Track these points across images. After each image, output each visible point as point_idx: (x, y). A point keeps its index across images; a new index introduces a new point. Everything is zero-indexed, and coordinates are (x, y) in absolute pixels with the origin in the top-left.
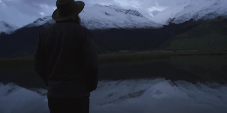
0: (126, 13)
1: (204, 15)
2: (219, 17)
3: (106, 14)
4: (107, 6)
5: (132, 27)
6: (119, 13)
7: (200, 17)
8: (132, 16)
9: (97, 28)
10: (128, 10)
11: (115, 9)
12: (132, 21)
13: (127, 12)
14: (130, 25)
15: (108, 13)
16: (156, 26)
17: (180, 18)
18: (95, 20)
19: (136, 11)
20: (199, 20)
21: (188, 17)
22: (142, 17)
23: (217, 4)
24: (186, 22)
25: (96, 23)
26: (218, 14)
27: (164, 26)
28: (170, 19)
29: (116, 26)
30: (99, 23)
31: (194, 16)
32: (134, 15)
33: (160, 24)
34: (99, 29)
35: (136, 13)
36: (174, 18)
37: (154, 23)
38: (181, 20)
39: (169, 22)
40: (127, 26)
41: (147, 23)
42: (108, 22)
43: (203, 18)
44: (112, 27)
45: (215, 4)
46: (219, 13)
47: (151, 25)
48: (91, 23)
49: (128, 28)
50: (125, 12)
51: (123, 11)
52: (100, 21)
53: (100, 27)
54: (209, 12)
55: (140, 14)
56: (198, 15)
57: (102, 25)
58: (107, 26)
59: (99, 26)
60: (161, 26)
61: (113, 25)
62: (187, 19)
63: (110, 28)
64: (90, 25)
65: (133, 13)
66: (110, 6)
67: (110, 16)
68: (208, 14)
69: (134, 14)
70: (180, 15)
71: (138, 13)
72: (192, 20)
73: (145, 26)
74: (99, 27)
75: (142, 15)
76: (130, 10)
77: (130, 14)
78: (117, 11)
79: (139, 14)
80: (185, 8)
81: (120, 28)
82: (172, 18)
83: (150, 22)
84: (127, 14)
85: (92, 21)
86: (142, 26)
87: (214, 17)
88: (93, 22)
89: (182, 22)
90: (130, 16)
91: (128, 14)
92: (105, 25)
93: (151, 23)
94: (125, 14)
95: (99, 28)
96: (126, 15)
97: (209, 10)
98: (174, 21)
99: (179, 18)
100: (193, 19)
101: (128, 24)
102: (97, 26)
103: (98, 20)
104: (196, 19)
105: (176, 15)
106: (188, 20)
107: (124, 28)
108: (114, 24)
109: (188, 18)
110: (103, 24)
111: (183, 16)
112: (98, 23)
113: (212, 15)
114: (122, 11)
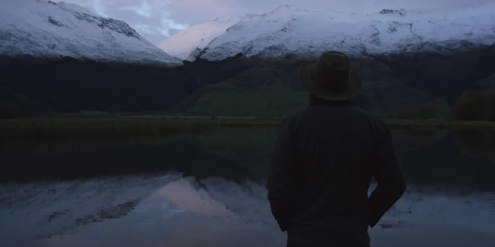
0: (101, 26)
1: (262, 49)
2: (289, 56)
3: (52, 21)
4: (54, 4)
5: (114, 59)
6: (84, 24)
7: (255, 51)
8: (114, 33)
9: (26, 53)
10: (106, 20)
11: (75, 14)
12: (115, 45)
13: (103, 23)
14: (109, 53)
15: (55, 19)
16: (167, 62)
17: (219, 50)
18: (18, 33)
19: (125, 23)
20: (253, 57)
21: (233, 50)
22: (138, 38)
23: (285, 31)
24: (230, 59)
25: (22, 39)
26: (286, 50)
27: (185, 62)
28: (198, 49)
29: (76, 53)
30: (32, 43)
31: (244, 48)
32: (119, 32)
33: (176, 58)
34: (28, 56)
35: (124, 28)
36: (205, 49)
37: (165, 55)
38: (220, 54)
39: (196, 55)
40: (102, 56)
41: (150, 52)
42: (56, 43)
43: (260, 54)
44: (65, 53)
45: (282, 30)
46: (289, 48)
47: (157, 59)
48: (10, 40)
49: (105, 59)
50: (100, 23)
51: (96, 20)
52: (33, 37)
53: (33, 51)
54: (271, 43)
55: (134, 30)
56: (252, 47)
57: (39, 46)
58: (51, 51)
59: (32, 49)
60: (177, 62)
61: (69, 50)
62: (232, 53)
63: (61, 56)
64: (7, 43)
65: (118, 27)
66: (62, 3)
67: (61, 27)
68: (270, 48)
69: (119, 30)
70: (218, 43)
71: (130, 28)
72: (240, 55)
73: (144, 60)
74: (31, 51)
75: (137, 34)
76: (111, 20)
77: (111, 28)
78: (79, 18)
79: (132, 31)
80: (227, 30)
81: (84, 57)
82: (202, 47)
83: (155, 50)
84: (103, 28)
85: (11, 35)
86: (136, 59)
87: (280, 54)
88: (15, 39)
89: (222, 59)
90: (110, 33)
91: (106, 29)
92: (46, 47)
93: (158, 53)
94: (98, 27)
95: (31, 54)
96: (100, 28)
97: (273, 39)
98: (205, 54)
99: (216, 48)
100: (243, 54)
101: (106, 52)
102: (25, 48)
103: (29, 35)
104: (248, 56)
105: (210, 43)
106: (233, 55)
107: (95, 58)
108: (70, 48)
109: (234, 52)
110: (41, 44)
111: (224, 46)
112: (28, 40)
113: (277, 51)
114: (91, 19)
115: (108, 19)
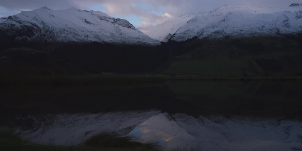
0: (113, 23)
1: (209, 33)
2: (227, 37)
3: (87, 22)
4: (88, 12)
5: (121, 42)
6: (104, 23)
7: (205, 35)
8: (120, 27)
9: (73, 40)
10: (116, 20)
11: (99, 17)
12: (121, 34)
13: (115, 21)
14: (118, 39)
15: (88, 20)
16: (151, 43)
17: (183, 35)
18: (69, 29)
19: (126, 21)
20: (204, 38)
21: (191, 34)
22: (134, 29)
23: (224, 21)
24: (189, 40)
25: (71, 33)
26: (225, 33)
27: (162, 42)
28: (169, 34)
29: (99, 39)
30: (76, 34)
31: (198, 33)
32: (123, 26)
33: (157, 41)
34: (74, 42)
35: (126, 24)
36: (174, 34)
37: (150, 39)
38: (184, 37)
39: (169, 38)
40: (114, 41)
41: (141, 37)
42: (89, 34)
43: (208, 36)
44: (94, 40)
45: (223, 21)
46: (227, 32)
47: (145, 41)
48: (65, 33)
49: (115, 42)
50: (113, 21)
51: (110, 20)
52: (77, 31)
53: (77, 39)
54: (215, 29)
55: (132, 25)
56: (203, 32)
57: (80, 36)
58: (86, 39)
59: (76, 38)
60: (157, 42)
61: (95, 38)
62: (190, 36)
63: (91, 41)
64: (63, 35)
65: (123, 23)
66: (92, 11)
67: (92, 25)
68: (215, 32)
69: (123, 25)
70: (182, 31)
71: (129, 23)
72: (196, 37)
73: (138, 42)
74: (75, 39)
75: (134, 27)
76: (119, 20)
77: (119, 24)
78: (101, 19)
79: (131, 25)
80: (188, 22)
81: (104, 41)
82: (172, 33)
83: (144, 36)
84: (114, 24)
85: (65, 30)
86: (133, 42)
87: (221, 36)
88: (67, 32)
89: (184, 40)
90: (118, 27)
91: (116, 25)
92: (83, 36)
93: (146, 37)
94: (111, 24)
95: (76, 40)
96: (113, 24)
97: (216, 27)
98: (174, 38)
99: (180, 34)
100: (198, 37)
101: (116, 38)
102: (72, 37)
103: (75, 30)
104: (201, 38)
105: (177, 31)
106: (191, 38)
107: (109, 42)
108: (96, 36)
109: (192, 35)
110: (81, 35)
111: (186, 32)
112: (74, 33)
113: (219, 34)
114: (108, 19)
115: (117, 19)
